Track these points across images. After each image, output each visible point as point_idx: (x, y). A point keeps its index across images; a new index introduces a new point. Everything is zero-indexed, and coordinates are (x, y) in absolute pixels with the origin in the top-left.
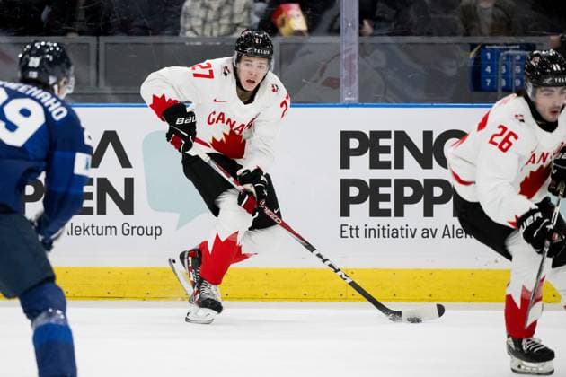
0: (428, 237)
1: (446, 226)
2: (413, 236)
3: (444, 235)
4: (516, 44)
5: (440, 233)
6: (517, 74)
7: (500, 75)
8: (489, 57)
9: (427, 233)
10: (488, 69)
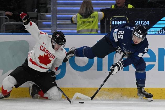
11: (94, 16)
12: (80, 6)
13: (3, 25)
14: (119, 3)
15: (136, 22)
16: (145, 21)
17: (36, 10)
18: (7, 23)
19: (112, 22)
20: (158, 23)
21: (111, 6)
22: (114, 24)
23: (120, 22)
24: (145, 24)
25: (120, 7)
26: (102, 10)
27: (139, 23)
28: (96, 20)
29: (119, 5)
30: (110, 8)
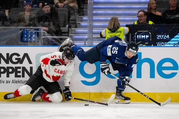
0: (8, 83)
1: (13, 80)
2: (4, 83)
3: (12, 82)
4: (33, 29)
5: (11, 82)
6: (33, 37)
7: (29, 38)
8: (26, 33)
9: (8, 82)
10: (25, 36)
11: (121, 31)
12: (109, 22)
13: (42, 39)
14: (141, 20)
15: (157, 36)
16: (166, 36)
17: (67, 26)
18: (45, 37)
19: (136, 36)
20: (175, 37)
21: (133, 22)
22: (139, 38)
23: (143, 36)
24: (166, 37)
25: (142, 23)
26: (127, 26)
27: (160, 37)
28: (122, 34)
29: (141, 22)
30: (133, 24)
